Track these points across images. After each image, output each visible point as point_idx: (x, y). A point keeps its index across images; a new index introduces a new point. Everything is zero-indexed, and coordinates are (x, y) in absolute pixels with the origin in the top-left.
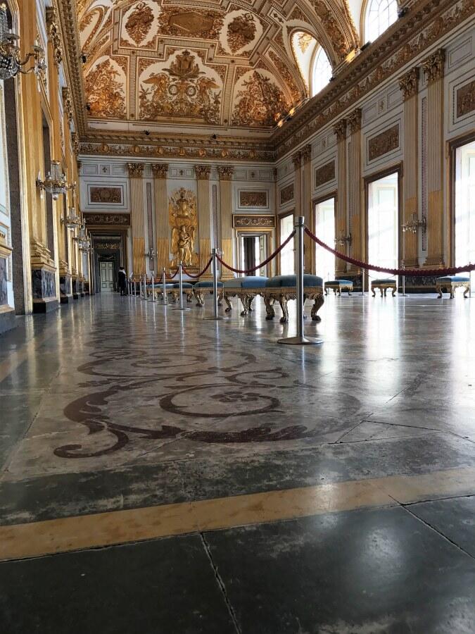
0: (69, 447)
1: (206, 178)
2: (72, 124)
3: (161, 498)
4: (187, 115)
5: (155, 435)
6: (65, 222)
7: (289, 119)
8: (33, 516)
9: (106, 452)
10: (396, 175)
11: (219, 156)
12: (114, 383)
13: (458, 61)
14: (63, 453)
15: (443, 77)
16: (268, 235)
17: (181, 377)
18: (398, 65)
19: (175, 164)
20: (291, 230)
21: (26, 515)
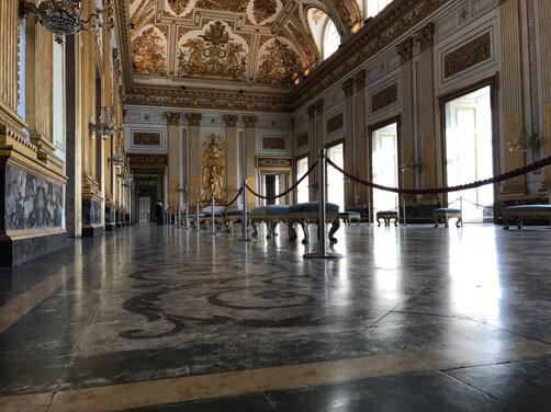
0: (132, 331)
1: (234, 126)
2: (120, 79)
3: (223, 367)
4: (219, 73)
5: (208, 322)
6: (111, 160)
7: (305, 78)
8: (108, 382)
9: (166, 334)
10: (395, 125)
11: (245, 108)
12: (164, 286)
13: (445, 33)
14: (128, 335)
15: (432, 45)
16: (287, 174)
17: (223, 281)
18: (394, 36)
19: (208, 113)
20: (306, 170)
21: (102, 380)
